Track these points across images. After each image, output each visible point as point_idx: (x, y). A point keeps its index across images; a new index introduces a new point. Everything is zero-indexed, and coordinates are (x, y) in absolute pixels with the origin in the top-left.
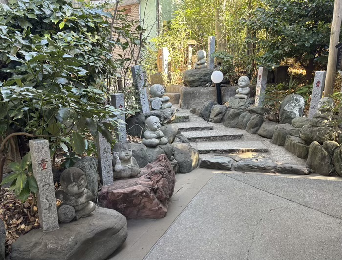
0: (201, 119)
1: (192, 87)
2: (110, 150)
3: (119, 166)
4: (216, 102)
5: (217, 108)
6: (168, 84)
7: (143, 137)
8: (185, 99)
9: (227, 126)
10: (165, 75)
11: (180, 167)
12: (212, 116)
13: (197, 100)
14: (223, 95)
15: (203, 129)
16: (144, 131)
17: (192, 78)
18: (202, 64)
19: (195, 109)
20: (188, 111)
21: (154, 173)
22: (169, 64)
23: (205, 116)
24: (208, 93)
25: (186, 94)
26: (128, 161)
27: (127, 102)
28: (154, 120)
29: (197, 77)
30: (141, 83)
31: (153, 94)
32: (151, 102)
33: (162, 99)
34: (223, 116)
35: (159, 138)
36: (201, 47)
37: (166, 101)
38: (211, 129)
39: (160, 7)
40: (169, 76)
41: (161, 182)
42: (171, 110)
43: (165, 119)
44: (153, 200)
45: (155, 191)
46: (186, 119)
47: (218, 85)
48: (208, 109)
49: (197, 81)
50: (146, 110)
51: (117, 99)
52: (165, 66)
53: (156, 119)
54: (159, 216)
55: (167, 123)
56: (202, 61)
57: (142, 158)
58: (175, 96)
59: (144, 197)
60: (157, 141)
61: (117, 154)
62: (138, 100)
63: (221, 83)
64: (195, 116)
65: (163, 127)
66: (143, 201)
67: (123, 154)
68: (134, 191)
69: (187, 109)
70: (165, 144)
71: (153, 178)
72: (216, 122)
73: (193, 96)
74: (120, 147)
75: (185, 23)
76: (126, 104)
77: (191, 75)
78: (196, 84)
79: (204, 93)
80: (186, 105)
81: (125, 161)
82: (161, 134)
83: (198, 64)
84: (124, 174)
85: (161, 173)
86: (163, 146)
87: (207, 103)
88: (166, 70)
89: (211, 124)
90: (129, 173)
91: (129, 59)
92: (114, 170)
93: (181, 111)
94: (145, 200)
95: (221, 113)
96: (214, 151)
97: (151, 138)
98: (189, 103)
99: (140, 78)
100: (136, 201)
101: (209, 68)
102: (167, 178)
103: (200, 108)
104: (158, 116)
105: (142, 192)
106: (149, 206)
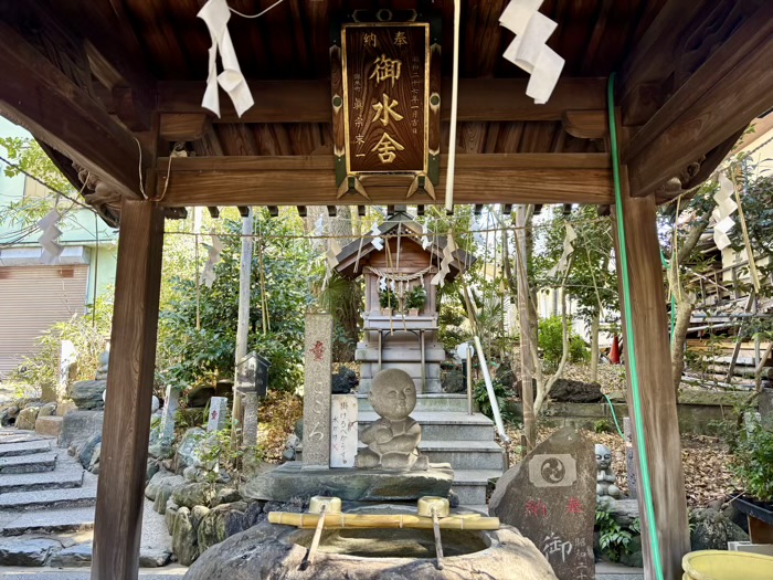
0: (78, 466)
1: (84, 408)
10: (60, 386)
12: (93, 462)
13: (84, 433)
15: (62, 485)
17: (81, 395)
19: (75, 448)
22: (73, 368)
38: (76, 485)
46: (50, 466)
52: (63, 372)
58: (60, 422)
73: (79, 424)
77: (81, 390)
78: (88, 404)
83: (101, 373)
93: (54, 450)
98: (71, 438)
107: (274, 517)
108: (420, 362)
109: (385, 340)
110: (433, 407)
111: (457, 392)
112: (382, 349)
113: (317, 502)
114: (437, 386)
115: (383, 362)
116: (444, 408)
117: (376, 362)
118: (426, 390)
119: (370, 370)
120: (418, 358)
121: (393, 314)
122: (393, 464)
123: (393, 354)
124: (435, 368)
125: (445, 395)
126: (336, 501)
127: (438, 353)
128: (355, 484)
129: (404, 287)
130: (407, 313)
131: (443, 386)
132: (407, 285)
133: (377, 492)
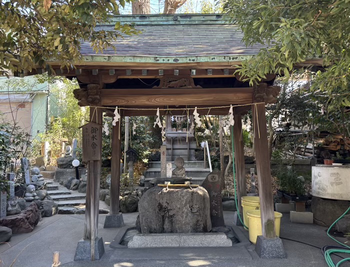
0: (66, 188)
1: (62, 168)
2: (6, 200)
3: (10, 208)
4: (75, 178)
5: (75, 181)
6: (48, 166)
7: (25, 196)
8: (57, 176)
9: (80, 192)
10: (46, 159)
11: (46, 213)
12: (72, 186)
13: (65, 177)
14: (79, 174)
15: (65, 194)
16: (25, 193)
17: (61, 163)
18: (69, 154)
19: (62, 182)
20: (58, 183)
21: (28, 211)
22: (50, 152)
23: (68, 187)
24: (71, 173)
25: (57, 173)
26: (15, 206)
27: (16, 177)
28: (32, 187)
29: (64, 163)
30: (26, 167)
31: (33, 173)
32: (31, 177)
33: (38, 176)
34: (78, 186)
35: (34, 196)
36: (70, 143)
37: (41, 177)
38: (70, 193)
39: (49, 106)
40: (49, 160)
41: (31, 215)
42: (43, 182)
43: (39, 187)
44: (26, 223)
45: (27, 219)
46: (56, 188)
47: (77, 168)
48: (70, 182)
49: (65, 164)
50: (28, 181)
51: (11, 176)
52: (46, 154)
53: (33, 186)
54: (29, 231)
55: (40, 189)
56: (69, 153)
57: (23, 206)
58: (51, 173)
59: (22, 221)
60: (33, 198)
61: (9, 203)
62: (24, 176)
63: (79, 166)
64: (62, 186)
65: (37, 191)
66: (21, 223)
67: (13, 202)
68: (17, 218)
69: (58, 182)
70: (37, 200)
71: (27, 213)
72: (74, 190)
73: (62, 174)
74: (11, 199)
75: (62, 126)
76: (15, 178)
77: (61, 161)
78: (64, 166)
79: (68, 172)
80: (57, 180)
81: (13, 206)
82: (35, 194)
83: (67, 155)
84: (12, 213)
85: (31, 210)
86: (36, 201)
87: (69, 179)
88: (47, 156)
89: (71, 191)
90: (15, 212)
91: (19, 152)
92: (7, 211)
93: (54, 183)
94: (22, 223)
95: (76, 184)
96: (67, 205)
97: (29, 197)
98: (59, 178)
99: (26, 164)
100: (17, 224)
101: (72, 157)
102: (35, 214)
103: (65, 182)
104: (35, 185)
105: (21, 219)
106: (24, 226)
107: (158, 185)
108: (187, 149)
109: (173, 141)
110: (192, 166)
111: (201, 160)
112: (173, 144)
113: (166, 183)
114: (194, 158)
115: (173, 149)
116: (196, 166)
117: (170, 149)
118: (189, 159)
119: (168, 152)
120: (186, 147)
121: (177, 131)
122: (180, 176)
123: (177, 146)
124: (193, 151)
125: (196, 162)
126: (169, 182)
127: (194, 146)
128: (172, 180)
129: (181, 120)
130: (182, 130)
131: (196, 158)
132: (182, 119)
133: (176, 182)
